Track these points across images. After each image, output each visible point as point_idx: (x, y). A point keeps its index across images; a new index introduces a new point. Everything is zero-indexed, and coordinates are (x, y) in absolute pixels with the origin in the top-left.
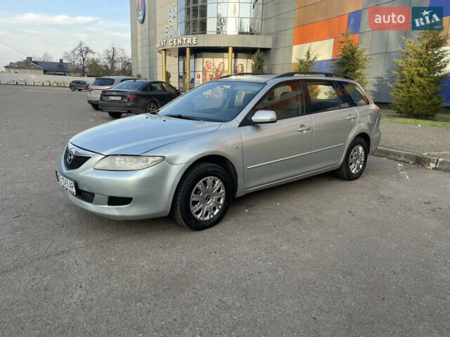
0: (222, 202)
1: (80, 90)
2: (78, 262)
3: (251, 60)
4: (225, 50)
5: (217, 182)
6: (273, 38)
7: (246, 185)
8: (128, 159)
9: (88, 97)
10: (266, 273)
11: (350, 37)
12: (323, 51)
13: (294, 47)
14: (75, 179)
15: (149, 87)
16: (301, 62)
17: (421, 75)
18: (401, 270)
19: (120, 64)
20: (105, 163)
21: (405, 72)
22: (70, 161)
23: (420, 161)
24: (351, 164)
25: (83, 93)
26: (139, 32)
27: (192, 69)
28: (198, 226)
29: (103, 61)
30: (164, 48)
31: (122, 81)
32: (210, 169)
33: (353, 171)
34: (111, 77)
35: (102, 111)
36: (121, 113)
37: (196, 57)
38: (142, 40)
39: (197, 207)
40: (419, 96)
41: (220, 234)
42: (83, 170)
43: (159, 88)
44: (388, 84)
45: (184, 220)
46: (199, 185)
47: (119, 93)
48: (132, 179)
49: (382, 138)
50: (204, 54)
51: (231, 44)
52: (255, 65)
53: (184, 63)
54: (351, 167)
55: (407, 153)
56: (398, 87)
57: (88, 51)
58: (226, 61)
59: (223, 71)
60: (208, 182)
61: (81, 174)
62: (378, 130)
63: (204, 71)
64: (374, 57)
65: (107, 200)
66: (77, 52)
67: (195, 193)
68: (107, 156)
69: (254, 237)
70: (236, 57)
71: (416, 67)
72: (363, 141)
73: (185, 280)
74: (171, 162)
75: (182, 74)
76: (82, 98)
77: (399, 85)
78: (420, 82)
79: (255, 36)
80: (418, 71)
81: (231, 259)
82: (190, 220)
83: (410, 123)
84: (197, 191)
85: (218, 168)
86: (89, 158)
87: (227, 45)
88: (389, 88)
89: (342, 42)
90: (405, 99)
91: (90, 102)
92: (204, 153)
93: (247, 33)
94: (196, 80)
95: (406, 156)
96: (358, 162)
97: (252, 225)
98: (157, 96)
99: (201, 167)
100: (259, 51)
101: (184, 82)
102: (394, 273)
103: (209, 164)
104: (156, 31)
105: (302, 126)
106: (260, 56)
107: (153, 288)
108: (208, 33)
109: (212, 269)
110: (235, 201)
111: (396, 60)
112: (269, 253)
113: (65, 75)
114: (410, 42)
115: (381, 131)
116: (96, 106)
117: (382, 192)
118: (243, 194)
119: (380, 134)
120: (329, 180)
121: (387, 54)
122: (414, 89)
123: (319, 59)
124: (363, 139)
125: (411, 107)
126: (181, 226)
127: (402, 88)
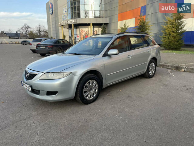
0: (97, 91)
1: (26, 45)
2: (34, 122)
3: (101, 29)
4: (89, 24)
5: (94, 82)
6: (109, 18)
7: (107, 83)
8: (55, 74)
9: (30, 47)
10: (121, 122)
11: (143, 17)
12: (131, 23)
13: (118, 22)
14: (31, 85)
15: (58, 42)
16: (122, 28)
17: (173, 32)
18: (179, 117)
19: (43, 32)
20: (44, 77)
21: (167, 31)
22: (28, 76)
23: (178, 68)
24: (150, 71)
25: (28, 46)
26: (51, 18)
27: (75, 33)
28: (87, 102)
29: (35, 31)
30: (62, 25)
31: (45, 40)
32: (91, 77)
33: (151, 74)
34: (40, 38)
35: (37, 53)
36: (46, 54)
37: (76, 28)
38: (52, 21)
39: (86, 94)
40: (173, 41)
41: (97, 106)
42: (34, 80)
43: (62, 42)
44: (160, 36)
45: (81, 100)
46: (87, 84)
47: (44, 45)
48: (57, 83)
49: (161, 59)
50: (80, 27)
51: (91, 22)
52: (102, 30)
53: (71, 31)
54: (150, 72)
55: (172, 65)
56: (164, 37)
57: (28, 27)
58: (90, 29)
59: (88, 34)
60: (90, 82)
61: (33, 82)
62: (160, 56)
63: (80, 34)
64: (153, 25)
65: (46, 93)
66: (24, 28)
67: (85, 88)
68: (45, 73)
69: (112, 106)
70: (94, 28)
71: (171, 28)
72: (154, 61)
73: (85, 127)
74: (74, 74)
75: (70, 36)
76: (27, 48)
77: (164, 36)
78: (173, 35)
79: (101, 18)
80: (172, 30)
81: (104, 117)
82: (83, 100)
83: (170, 52)
84: (86, 87)
85: (95, 76)
86: (37, 74)
87: (89, 23)
88: (160, 38)
89: (139, 19)
90: (168, 42)
91: (31, 50)
92: (88, 70)
93: (98, 17)
94: (77, 38)
95: (172, 66)
96: (152, 70)
97: (110, 100)
98: (61, 46)
99: (87, 76)
100: (104, 24)
101: (72, 39)
102: (176, 118)
103: (91, 74)
104: (58, 17)
105: (129, 55)
106: (104, 27)
107: (71, 132)
108: (81, 18)
109: (96, 122)
110: (102, 90)
111: (162, 26)
112: (120, 113)
113: (19, 38)
114: (168, 18)
115: (161, 56)
116: (34, 51)
117: (164, 83)
118: (106, 87)
119: (161, 57)
120: (141, 78)
121: (158, 23)
122: (171, 38)
123: (130, 27)
124: (154, 60)
125: (170, 45)
126: (80, 103)
127: (166, 38)
